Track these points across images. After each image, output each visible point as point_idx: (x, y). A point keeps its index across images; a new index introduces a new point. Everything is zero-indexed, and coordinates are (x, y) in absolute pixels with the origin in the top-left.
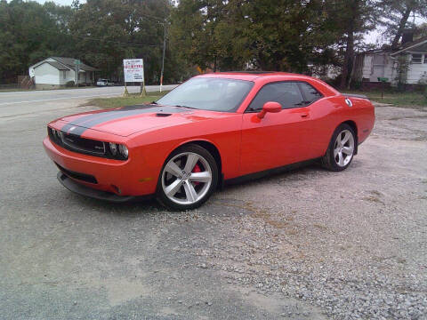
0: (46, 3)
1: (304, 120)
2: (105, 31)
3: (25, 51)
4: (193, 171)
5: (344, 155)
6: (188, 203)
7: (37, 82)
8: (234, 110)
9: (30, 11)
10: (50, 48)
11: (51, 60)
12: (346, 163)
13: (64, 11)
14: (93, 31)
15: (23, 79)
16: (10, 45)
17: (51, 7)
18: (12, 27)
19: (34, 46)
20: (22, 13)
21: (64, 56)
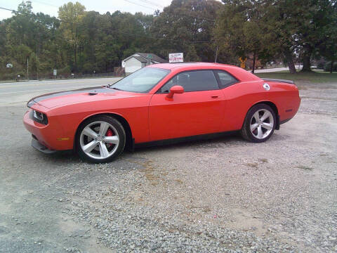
0: (136, 14)
1: (215, 100)
2: (175, 32)
3: (121, 49)
4: (107, 135)
5: (264, 130)
6: (101, 158)
7: (126, 71)
8: (147, 92)
9: (125, 19)
10: (137, 46)
11: (136, 55)
12: (265, 136)
13: (149, 19)
14: (166, 32)
15: (117, 69)
16: (111, 45)
17: (139, 15)
18: (113, 32)
19: (127, 46)
20: (119, 22)
21: (146, 52)
